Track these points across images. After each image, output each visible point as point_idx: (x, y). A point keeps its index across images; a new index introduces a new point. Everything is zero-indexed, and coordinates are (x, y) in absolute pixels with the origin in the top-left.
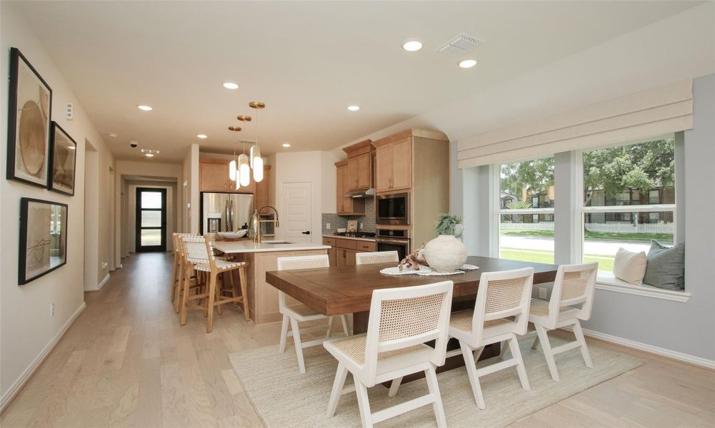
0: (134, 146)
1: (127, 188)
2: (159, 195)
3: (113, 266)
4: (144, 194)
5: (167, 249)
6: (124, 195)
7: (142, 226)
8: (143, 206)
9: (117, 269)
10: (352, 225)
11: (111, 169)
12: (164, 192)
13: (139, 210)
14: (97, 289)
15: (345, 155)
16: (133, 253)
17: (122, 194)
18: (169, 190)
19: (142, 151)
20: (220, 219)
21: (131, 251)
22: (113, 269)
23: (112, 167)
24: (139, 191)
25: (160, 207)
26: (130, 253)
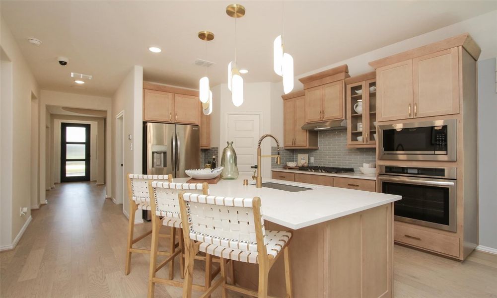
0: (63, 63)
1: (52, 122)
2: (84, 129)
3: (36, 202)
4: (68, 129)
5: (91, 179)
6: (50, 129)
7: (67, 158)
8: (68, 140)
9: (41, 205)
10: (302, 160)
11: (33, 97)
12: (88, 127)
13: (64, 143)
14: (10, 246)
15: (301, 86)
16: (57, 183)
17: (47, 127)
18: (94, 126)
19: (72, 75)
20: (165, 153)
21: (56, 182)
22: (37, 207)
23: (35, 94)
24: (64, 126)
25: (84, 141)
26: (55, 184)
